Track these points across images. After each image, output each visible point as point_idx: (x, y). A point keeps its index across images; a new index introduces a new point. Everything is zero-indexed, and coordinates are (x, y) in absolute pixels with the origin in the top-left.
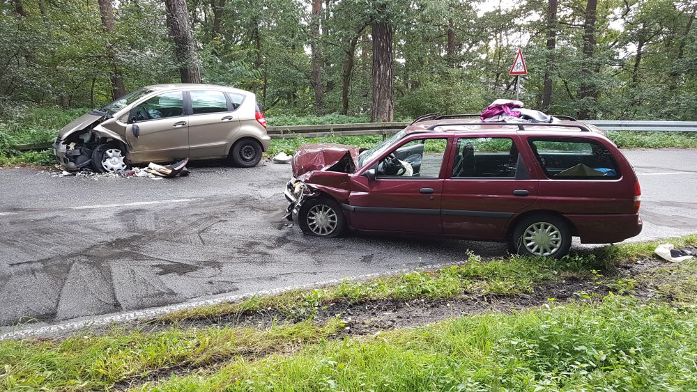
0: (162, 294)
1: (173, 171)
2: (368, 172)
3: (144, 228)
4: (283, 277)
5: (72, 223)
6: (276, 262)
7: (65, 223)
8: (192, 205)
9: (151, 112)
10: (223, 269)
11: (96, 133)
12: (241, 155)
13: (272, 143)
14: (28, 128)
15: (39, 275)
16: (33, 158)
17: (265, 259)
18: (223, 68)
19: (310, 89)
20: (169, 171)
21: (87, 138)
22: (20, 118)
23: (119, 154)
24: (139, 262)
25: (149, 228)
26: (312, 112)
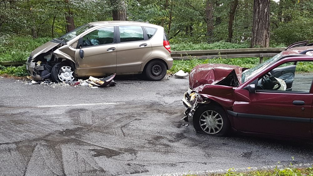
0: (96, 170)
1: (105, 82)
2: (249, 86)
3: (85, 122)
4: (181, 165)
5: (37, 117)
6: (175, 152)
7: (32, 117)
8: (117, 107)
9: (92, 41)
10: (138, 155)
11: (55, 55)
12: (151, 72)
13: (174, 63)
14: (10, 51)
15: (13, 153)
16: (12, 71)
17: (167, 150)
18: (141, 9)
19: (203, 23)
20: (103, 83)
21: (49, 58)
22: (5, 44)
23: (70, 70)
24: (81, 147)
25: (88, 123)
26: (204, 40)
